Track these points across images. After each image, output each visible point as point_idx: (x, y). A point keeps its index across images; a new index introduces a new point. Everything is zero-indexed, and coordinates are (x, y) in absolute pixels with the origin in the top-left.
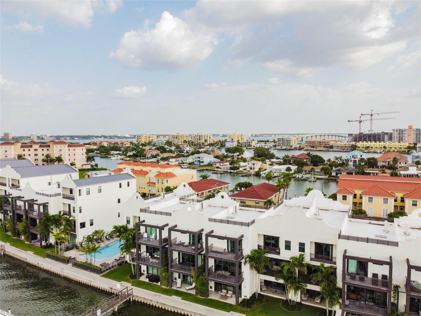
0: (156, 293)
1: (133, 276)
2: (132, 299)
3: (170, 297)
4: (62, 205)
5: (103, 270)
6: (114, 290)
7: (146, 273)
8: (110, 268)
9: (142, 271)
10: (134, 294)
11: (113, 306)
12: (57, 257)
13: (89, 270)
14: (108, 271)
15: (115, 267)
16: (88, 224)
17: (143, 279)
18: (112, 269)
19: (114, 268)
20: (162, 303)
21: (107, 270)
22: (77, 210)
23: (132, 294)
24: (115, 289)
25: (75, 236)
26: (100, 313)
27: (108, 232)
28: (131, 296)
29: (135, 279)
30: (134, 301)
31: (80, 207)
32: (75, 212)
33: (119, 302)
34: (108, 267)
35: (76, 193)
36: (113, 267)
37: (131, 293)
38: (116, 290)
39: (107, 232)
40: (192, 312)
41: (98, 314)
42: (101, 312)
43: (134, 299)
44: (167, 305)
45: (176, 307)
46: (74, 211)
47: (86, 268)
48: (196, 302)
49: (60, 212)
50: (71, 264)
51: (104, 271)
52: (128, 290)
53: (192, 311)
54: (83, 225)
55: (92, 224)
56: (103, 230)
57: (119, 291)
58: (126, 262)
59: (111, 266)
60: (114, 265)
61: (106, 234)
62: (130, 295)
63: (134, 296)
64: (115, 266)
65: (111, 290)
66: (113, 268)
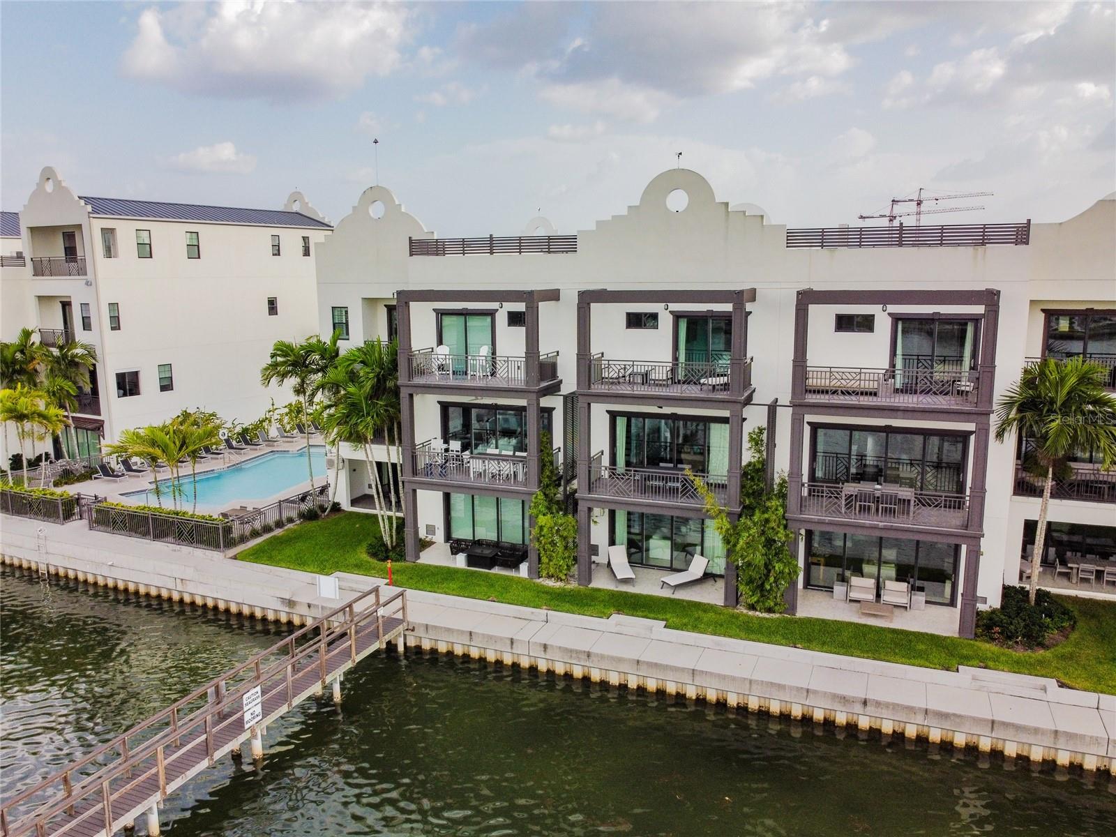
0: (526, 611)
1: (387, 550)
2: (405, 644)
3: (604, 620)
4: (32, 304)
5: (235, 534)
6: (303, 610)
7: (439, 536)
8: (267, 529)
9: (422, 534)
10: (413, 617)
11: (316, 675)
12: (15, 497)
13: (170, 539)
14: (259, 540)
15: (290, 526)
16: (149, 383)
17: (438, 556)
18: (278, 532)
19: (286, 528)
20: (571, 651)
21: (255, 534)
22: (101, 319)
23: (400, 622)
24: (309, 606)
25: (98, 428)
26: (258, 709)
27: (236, 423)
28: (401, 628)
29: (397, 560)
30: (416, 653)
31: (114, 306)
32: (90, 325)
33: (347, 654)
34: (257, 525)
35: (91, 244)
36: (279, 524)
37: (399, 616)
38: (317, 606)
39: (229, 425)
40: (751, 681)
41: (247, 717)
42: (263, 703)
43: (412, 643)
44: (602, 657)
45: (656, 665)
46: (87, 325)
47: (154, 529)
48: (752, 636)
49: (27, 334)
50: (85, 522)
51: (243, 539)
52: (382, 601)
53: (754, 678)
54: (128, 385)
55: (166, 386)
56: (214, 415)
57: (331, 608)
58: (336, 507)
59: (271, 519)
60: (284, 519)
61: (226, 431)
62: (391, 623)
63: (413, 630)
64: (290, 520)
65: (287, 609)
66: (280, 530)
